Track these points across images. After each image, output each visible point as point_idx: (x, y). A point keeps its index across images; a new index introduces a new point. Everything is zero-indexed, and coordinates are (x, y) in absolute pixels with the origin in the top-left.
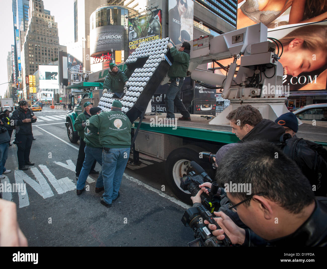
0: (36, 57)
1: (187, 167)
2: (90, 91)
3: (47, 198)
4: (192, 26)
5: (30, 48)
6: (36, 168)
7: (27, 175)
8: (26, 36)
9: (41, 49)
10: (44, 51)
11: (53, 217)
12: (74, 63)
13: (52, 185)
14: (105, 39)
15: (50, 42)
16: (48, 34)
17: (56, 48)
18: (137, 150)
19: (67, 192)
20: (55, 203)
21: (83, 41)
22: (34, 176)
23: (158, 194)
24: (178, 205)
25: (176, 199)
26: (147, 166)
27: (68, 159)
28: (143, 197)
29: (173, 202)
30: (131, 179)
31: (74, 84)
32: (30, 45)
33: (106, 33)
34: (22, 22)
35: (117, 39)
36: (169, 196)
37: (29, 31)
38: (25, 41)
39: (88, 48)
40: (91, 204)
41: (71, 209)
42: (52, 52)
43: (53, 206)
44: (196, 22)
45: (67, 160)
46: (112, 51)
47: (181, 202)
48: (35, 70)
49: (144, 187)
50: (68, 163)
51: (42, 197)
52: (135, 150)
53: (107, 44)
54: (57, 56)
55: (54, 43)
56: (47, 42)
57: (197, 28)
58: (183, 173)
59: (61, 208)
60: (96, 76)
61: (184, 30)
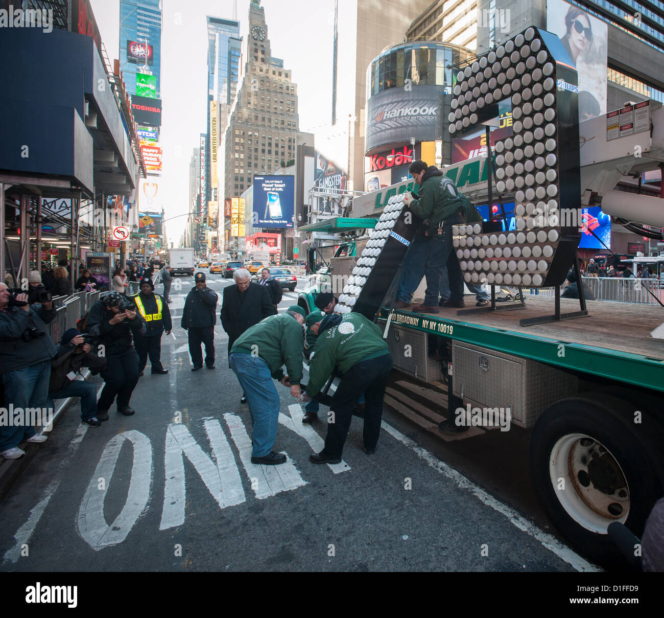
0: (250, 158)
1: (591, 451)
2: (353, 239)
3: (229, 507)
4: (604, 80)
5: (237, 140)
6: (216, 422)
7: (194, 440)
8: (231, 114)
9: (261, 141)
10: (267, 145)
11: (234, 565)
12: (329, 172)
13: (245, 471)
14: (400, 117)
15: (279, 126)
16: (276, 108)
17: (293, 138)
18: (457, 395)
19: (277, 495)
20: (245, 524)
21: (350, 122)
22: (208, 441)
23: (509, 521)
24: (562, 560)
25: (557, 541)
26: (483, 432)
27: (294, 403)
28: (467, 525)
29: (550, 549)
30: (441, 469)
31: (320, 220)
32: (237, 132)
33: (401, 103)
34: (225, 86)
35: (427, 115)
36: (538, 529)
37: (238, 103)
38: (229, 125)
39: (361, 136)
40: (331, 537)
41: (281, 545)
42: (283, 147)
43: (238, 531)
44: (614, 71)
45: (291, 404)
46: (413, 143)
47: (571, 551)
48: (245, 186)
49: (474, 496)
50: (291, 413)
51: (217, 503)
52: (454, 393)
53: (402, 126)
54: (294, 157)
55: (289, 127)
56: (273, 125)
57: (615, 86)
58: (579, 467)
59: (256, 541)
60: (369, 203)
61: (585, 90)
